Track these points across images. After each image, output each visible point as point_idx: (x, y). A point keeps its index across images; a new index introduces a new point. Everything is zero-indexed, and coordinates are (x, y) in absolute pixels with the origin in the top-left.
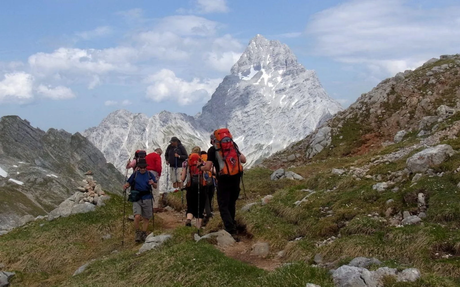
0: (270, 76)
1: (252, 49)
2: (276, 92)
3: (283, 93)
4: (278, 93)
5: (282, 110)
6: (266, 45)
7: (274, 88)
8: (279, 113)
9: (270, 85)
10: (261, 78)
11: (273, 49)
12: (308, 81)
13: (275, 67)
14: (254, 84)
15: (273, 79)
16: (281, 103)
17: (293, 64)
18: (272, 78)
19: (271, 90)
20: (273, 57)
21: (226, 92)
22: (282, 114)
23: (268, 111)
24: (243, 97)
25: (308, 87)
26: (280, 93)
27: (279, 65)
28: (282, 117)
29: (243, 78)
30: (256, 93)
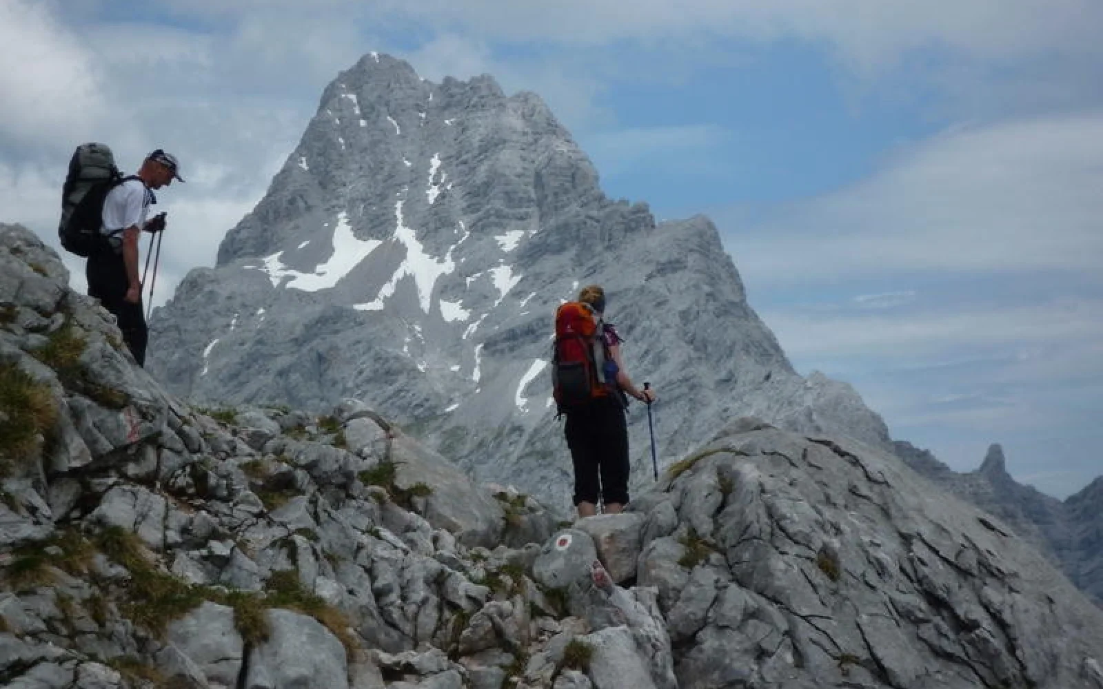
0: (448, 266)
1: (342, 130)
2: (485, 347)
3: (531, 347)
4: (502, 351)
5: (531, 442)
6: (419, 108)
7: (473, 328)
8: (513, 458)
9: (452, 311)
10: (398, 275)
11: (459, 124)
12: (678, 275)
13: (474, 216)
14: (359, 307)
15: (469, 280)
16: (520, 402)
17: (580, 189)
18: (462, 273)
19: (460, 338)
20: (465, 163)
21: (194, 361)
22: (532, 462)
23: (446, 449)
24: (295, 377)
25: (679, 304)
26: (512, 349)
27: (498, 204)
28: (537, 478)
29: (293, 278)
30: (372, 353)
